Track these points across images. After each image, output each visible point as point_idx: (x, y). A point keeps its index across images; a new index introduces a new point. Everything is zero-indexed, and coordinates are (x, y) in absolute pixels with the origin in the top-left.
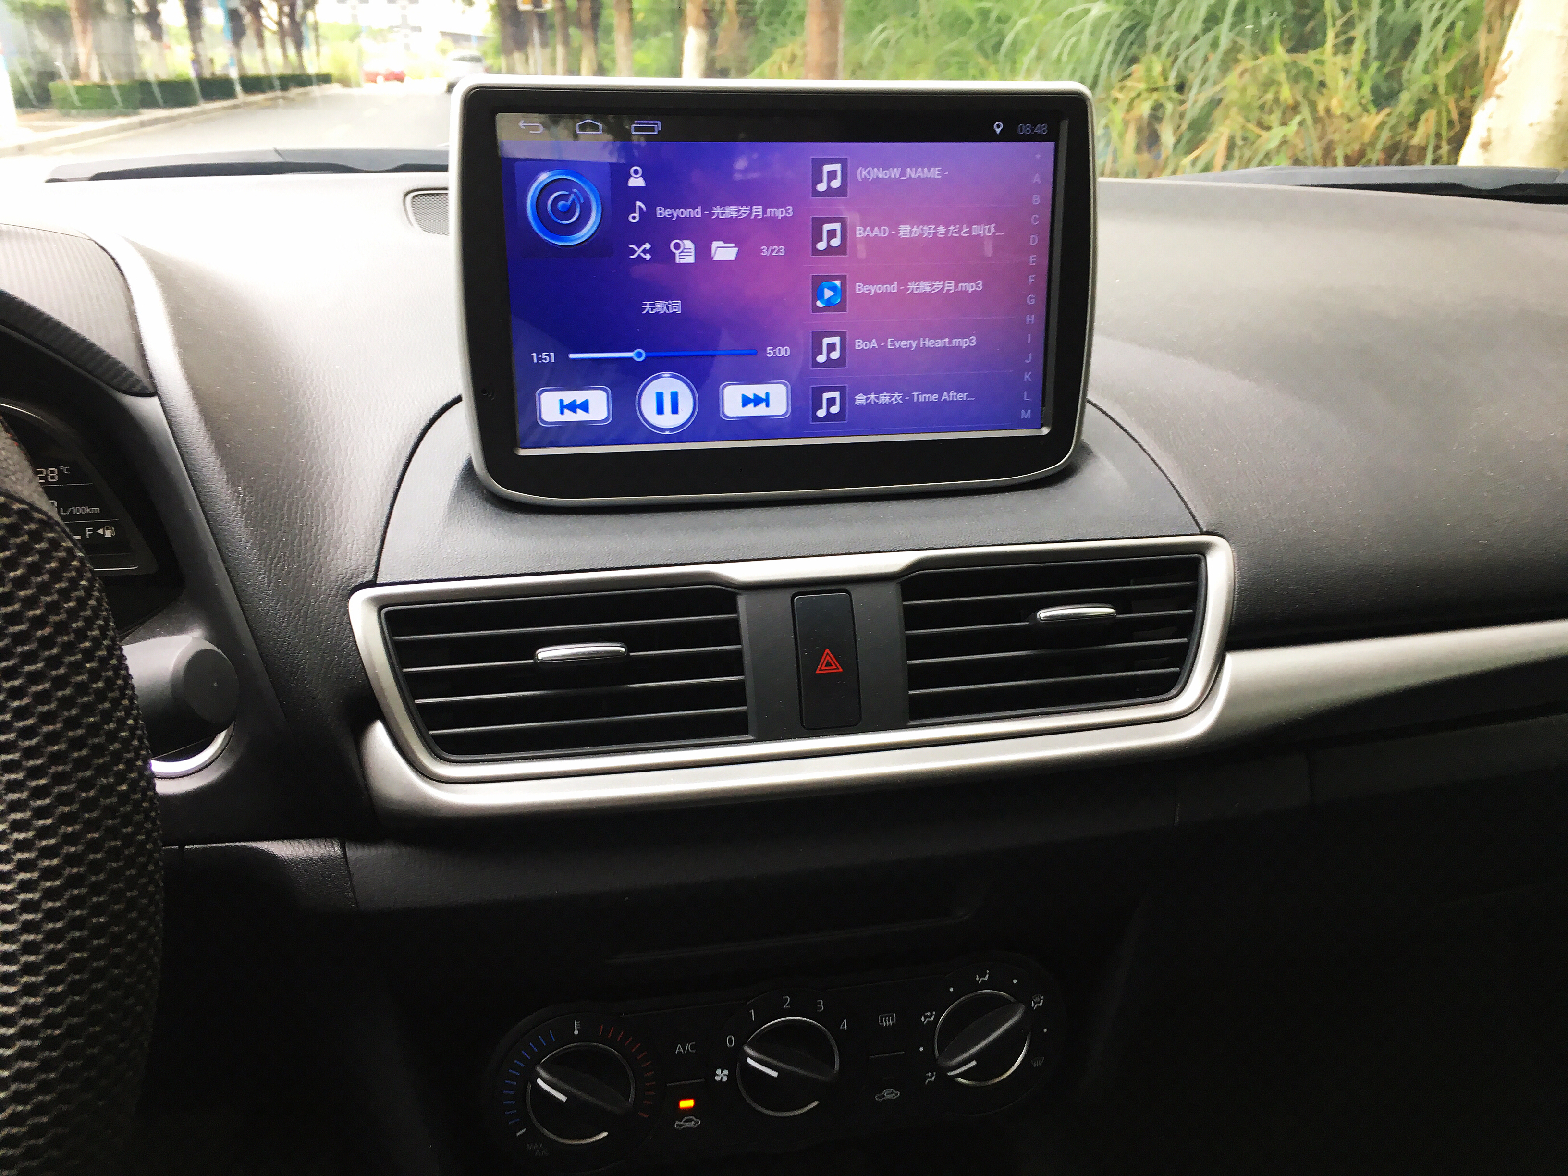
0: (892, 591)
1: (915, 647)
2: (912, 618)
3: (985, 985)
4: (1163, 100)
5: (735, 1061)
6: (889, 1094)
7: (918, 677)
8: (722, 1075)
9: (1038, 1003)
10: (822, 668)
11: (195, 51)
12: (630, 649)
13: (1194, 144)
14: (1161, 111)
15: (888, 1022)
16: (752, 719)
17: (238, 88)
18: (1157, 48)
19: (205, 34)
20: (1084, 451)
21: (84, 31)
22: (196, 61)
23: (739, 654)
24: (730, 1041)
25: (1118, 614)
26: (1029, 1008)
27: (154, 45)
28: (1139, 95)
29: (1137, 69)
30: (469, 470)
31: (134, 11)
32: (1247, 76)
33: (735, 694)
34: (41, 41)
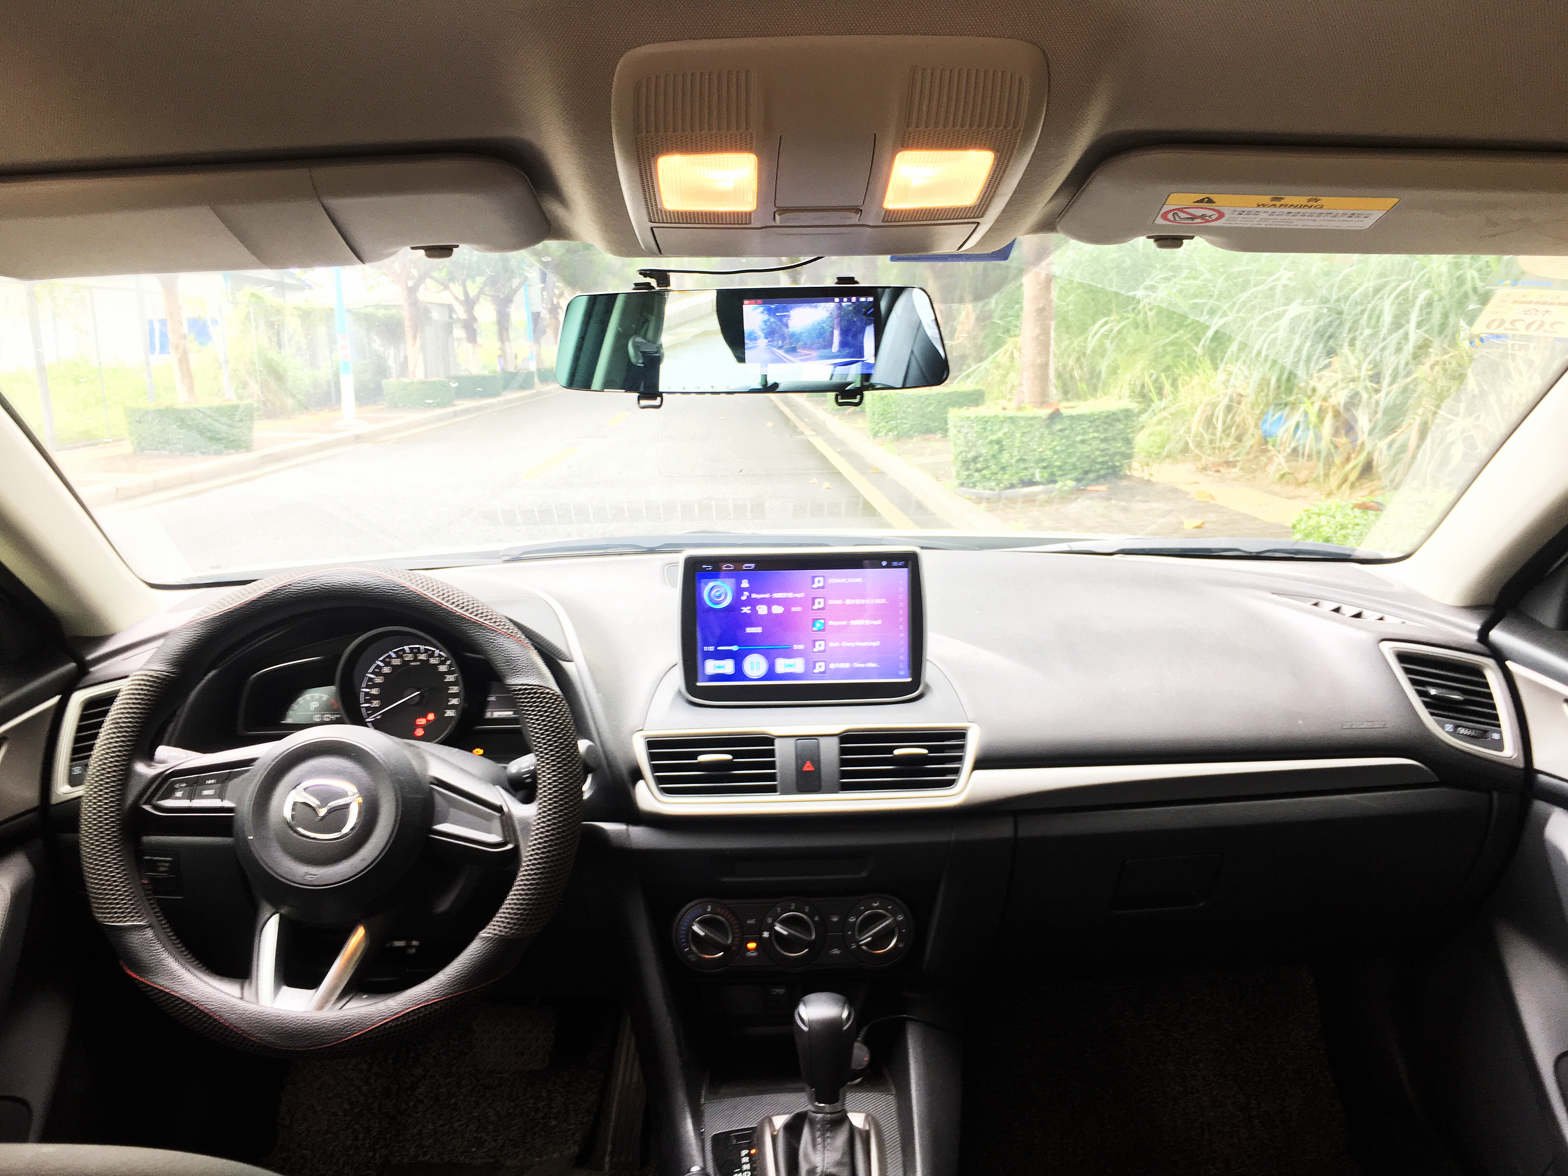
0: (836, 740)
1: (844, 763)
2: (843, 751)
3: (877, 908)
4: (1360, 389)
5: (771, 929)
6: (836, 951)
7: (844, 775)
8: (766, 934)
9: (900, 918)
10: (806, 769)
11: (502, 349)
12: (734, 758)
13: (1390, 429)
14: (1358, 398)
15: (835, 919)
16: (779, 788)
17: (536, 380)
18: (1352, 343)
19: (512, 334)
20: (927, 687)
21: (415, 338)
22: (503, 356)
23: (774, 762)
24: (770, 920)
25: (929, 753)
26: (895, 920)
27: (470, 346)
28: (1336, 385)
29: (1336, 361)
30: (680, 692)
31: (455, 316)
32: (1437, 368)
33: (772, 777)
34: (377, 344)
